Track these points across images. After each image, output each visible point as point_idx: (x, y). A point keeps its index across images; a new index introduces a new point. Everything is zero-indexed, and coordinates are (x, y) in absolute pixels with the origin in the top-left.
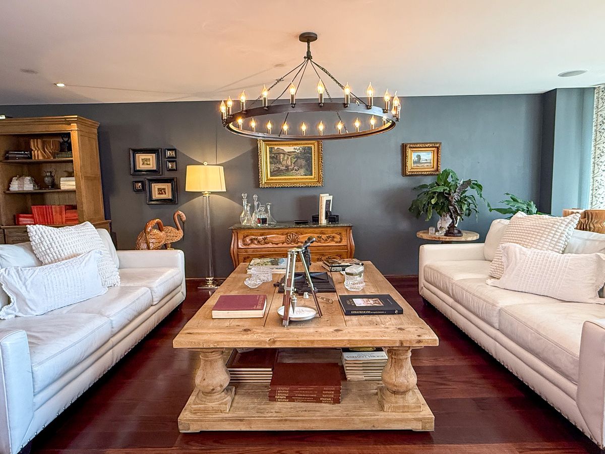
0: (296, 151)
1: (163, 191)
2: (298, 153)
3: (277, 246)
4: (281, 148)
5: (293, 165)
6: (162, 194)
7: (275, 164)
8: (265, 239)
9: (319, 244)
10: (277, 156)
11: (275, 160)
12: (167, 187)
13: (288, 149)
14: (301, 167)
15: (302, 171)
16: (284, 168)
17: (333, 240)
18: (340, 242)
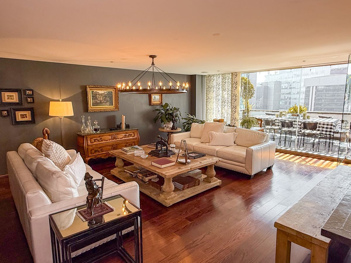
0: (105, 93)
1: (25, 116)
2: (106, 94)
3: (107, 142)
4: (97, 91)
5: (104, 100)
6: (24, 118)
7: (95, 99)
8: (101, 139)
9: (126, 138)
10: (95, 96)
11: (94, 97)
12: (28, 113)
13: (101, 92)
14: (107, 101)
15: (108, 103)
16: (99, 102)
17: (131, 136)
18: (134, 137)
